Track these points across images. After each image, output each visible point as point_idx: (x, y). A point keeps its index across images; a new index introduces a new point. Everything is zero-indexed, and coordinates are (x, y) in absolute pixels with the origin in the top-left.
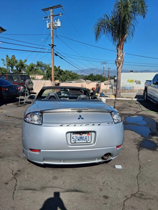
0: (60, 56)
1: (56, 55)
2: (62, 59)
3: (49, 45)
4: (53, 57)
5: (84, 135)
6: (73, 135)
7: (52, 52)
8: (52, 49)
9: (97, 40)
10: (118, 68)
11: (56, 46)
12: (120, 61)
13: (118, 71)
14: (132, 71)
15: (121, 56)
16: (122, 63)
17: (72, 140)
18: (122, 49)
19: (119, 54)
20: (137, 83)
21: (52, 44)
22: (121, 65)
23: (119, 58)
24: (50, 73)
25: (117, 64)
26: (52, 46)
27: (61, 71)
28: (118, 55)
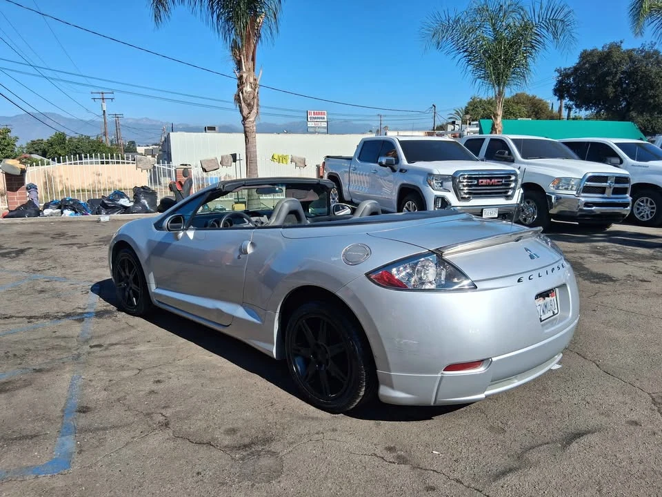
9: (157, 17)
10: (244, 119)
12: (252, 96)
13: (247, 129)
14: (212, 129)
15: (252, 80)
16: (258, 105)
18: (253, 59)
19: (245, 75)
20: (299, 164)
22: (255, 107)
23: (248, 88)
25: (243, 104)
28: (241, 78)
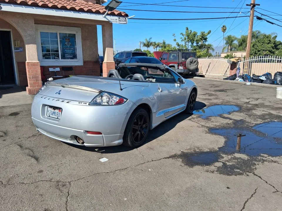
0: (268, 20)
1: (259, 18)
2: (273, 24)
3: (247, 5)
4: (252, 22)
5: (57, 111)
6: (50, 109)
7: (251, 16)
8: (251, 11)
11: (259, 5)
17: (48, 113)
21: (252, 3)
24: (257, 48)
26: (252, 5)
27: (277, 44)
